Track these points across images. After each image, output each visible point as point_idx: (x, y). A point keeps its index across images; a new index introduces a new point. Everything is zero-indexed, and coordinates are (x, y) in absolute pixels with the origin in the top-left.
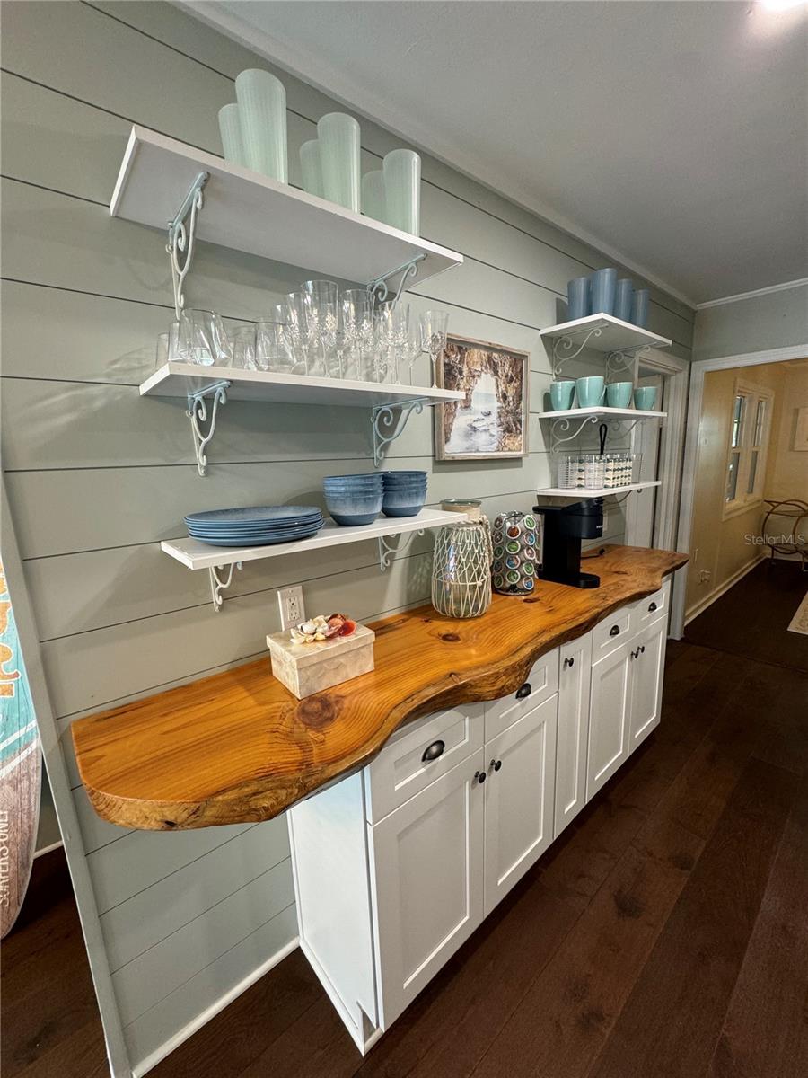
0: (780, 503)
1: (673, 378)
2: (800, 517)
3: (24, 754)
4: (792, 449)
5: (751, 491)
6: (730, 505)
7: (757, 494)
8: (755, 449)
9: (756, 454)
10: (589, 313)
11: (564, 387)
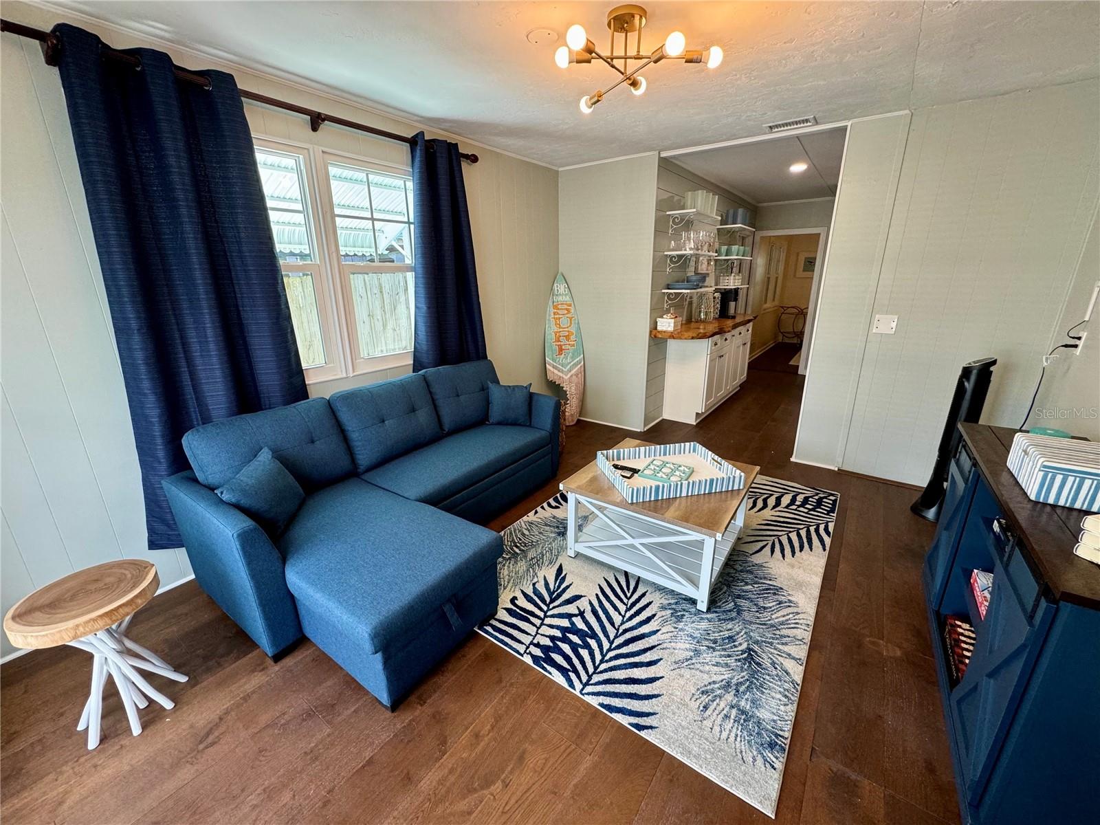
0: (789, 308)
1: (747, 239)
2: (797, 315)
3: (579, 366)
4: (795, 276)
5: (774, 300)
6: (765, 306)
7: (776, 303)
8: (769, 276)
9: (777, 278)
10: (734, 223)
11: (724, 248)
